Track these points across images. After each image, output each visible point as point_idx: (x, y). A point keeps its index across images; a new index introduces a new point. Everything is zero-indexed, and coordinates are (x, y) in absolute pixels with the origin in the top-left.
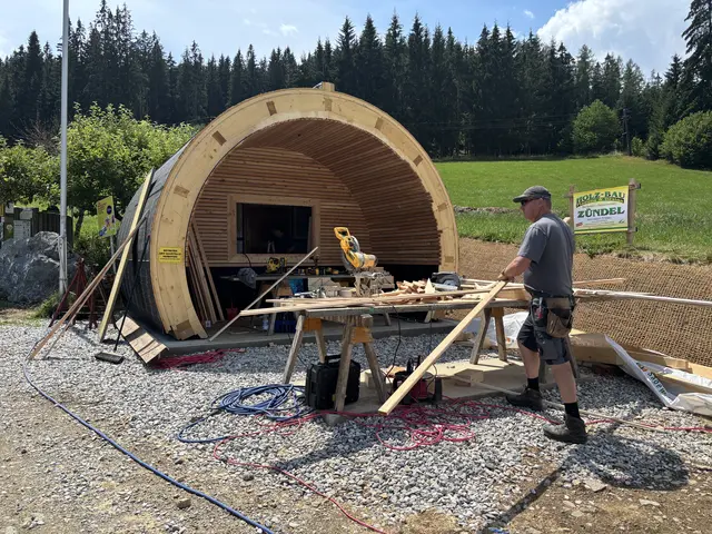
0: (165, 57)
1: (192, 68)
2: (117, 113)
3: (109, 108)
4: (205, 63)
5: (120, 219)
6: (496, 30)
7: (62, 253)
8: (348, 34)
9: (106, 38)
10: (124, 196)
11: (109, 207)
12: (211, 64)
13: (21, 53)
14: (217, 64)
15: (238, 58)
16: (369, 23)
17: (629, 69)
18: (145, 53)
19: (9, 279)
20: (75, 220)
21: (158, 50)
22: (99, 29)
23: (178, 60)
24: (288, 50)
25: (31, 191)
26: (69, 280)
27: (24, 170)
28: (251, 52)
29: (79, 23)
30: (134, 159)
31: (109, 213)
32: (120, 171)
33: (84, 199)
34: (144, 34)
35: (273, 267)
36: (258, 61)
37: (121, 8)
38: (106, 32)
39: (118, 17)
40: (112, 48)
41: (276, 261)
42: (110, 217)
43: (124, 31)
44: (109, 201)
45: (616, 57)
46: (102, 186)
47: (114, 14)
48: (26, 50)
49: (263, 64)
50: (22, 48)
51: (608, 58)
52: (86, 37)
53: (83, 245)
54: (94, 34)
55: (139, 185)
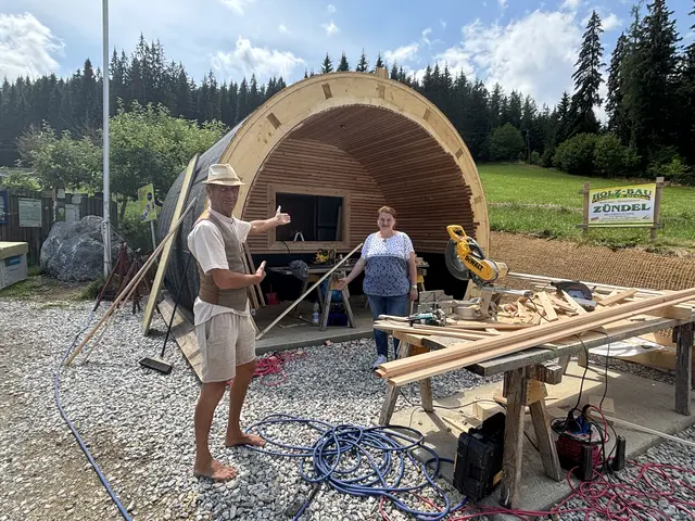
0: (189, 81)
1: (209, 92)
2: (156, 111)
3: (149, 105)
4: (219, 87)
5: (161, 205)
6: (437, 68)
7: (106, 236)
8: (328, 67)
9: (145, 65)
10: (164, 185)
11: (150, 194)
12: (223, 88)
13: (78, 75)
14: (228, 88)
15: (244, 84)
16: (344, 59)
17: (527, 102)
18: (174, 78)
19: (58, 259)
20: (120, 205)
21: (183, 76)
22: (139, 59)
23: (199, 85)
24: (281, 79)
25: (78, 179)
26: (113, 262)
27: (71, 159)
28: (253, 80)
29: (123, 53)
30: (171, 151)
31: (150, 199)
32: (158, 161)
33: (126, 187)
34: (173, 64)
35: (321, 258)
36: (258, 87)
37: (156, 43)
38: (144, 61)
39: (154, 50)
40: (149, 74)
41: (325, 253)
42: (149, 203)
43: (157, 61)
44: (150, 188)
45: (518, 93)
46: (142, 175)
47: (150, 47)
48: (82, 73)
49: (263, 89)
50: (79, 71)
51: (513, 93)
52: (129, 64)
53: (127, 226)
54: (135, 61)
55: (177, 175)
